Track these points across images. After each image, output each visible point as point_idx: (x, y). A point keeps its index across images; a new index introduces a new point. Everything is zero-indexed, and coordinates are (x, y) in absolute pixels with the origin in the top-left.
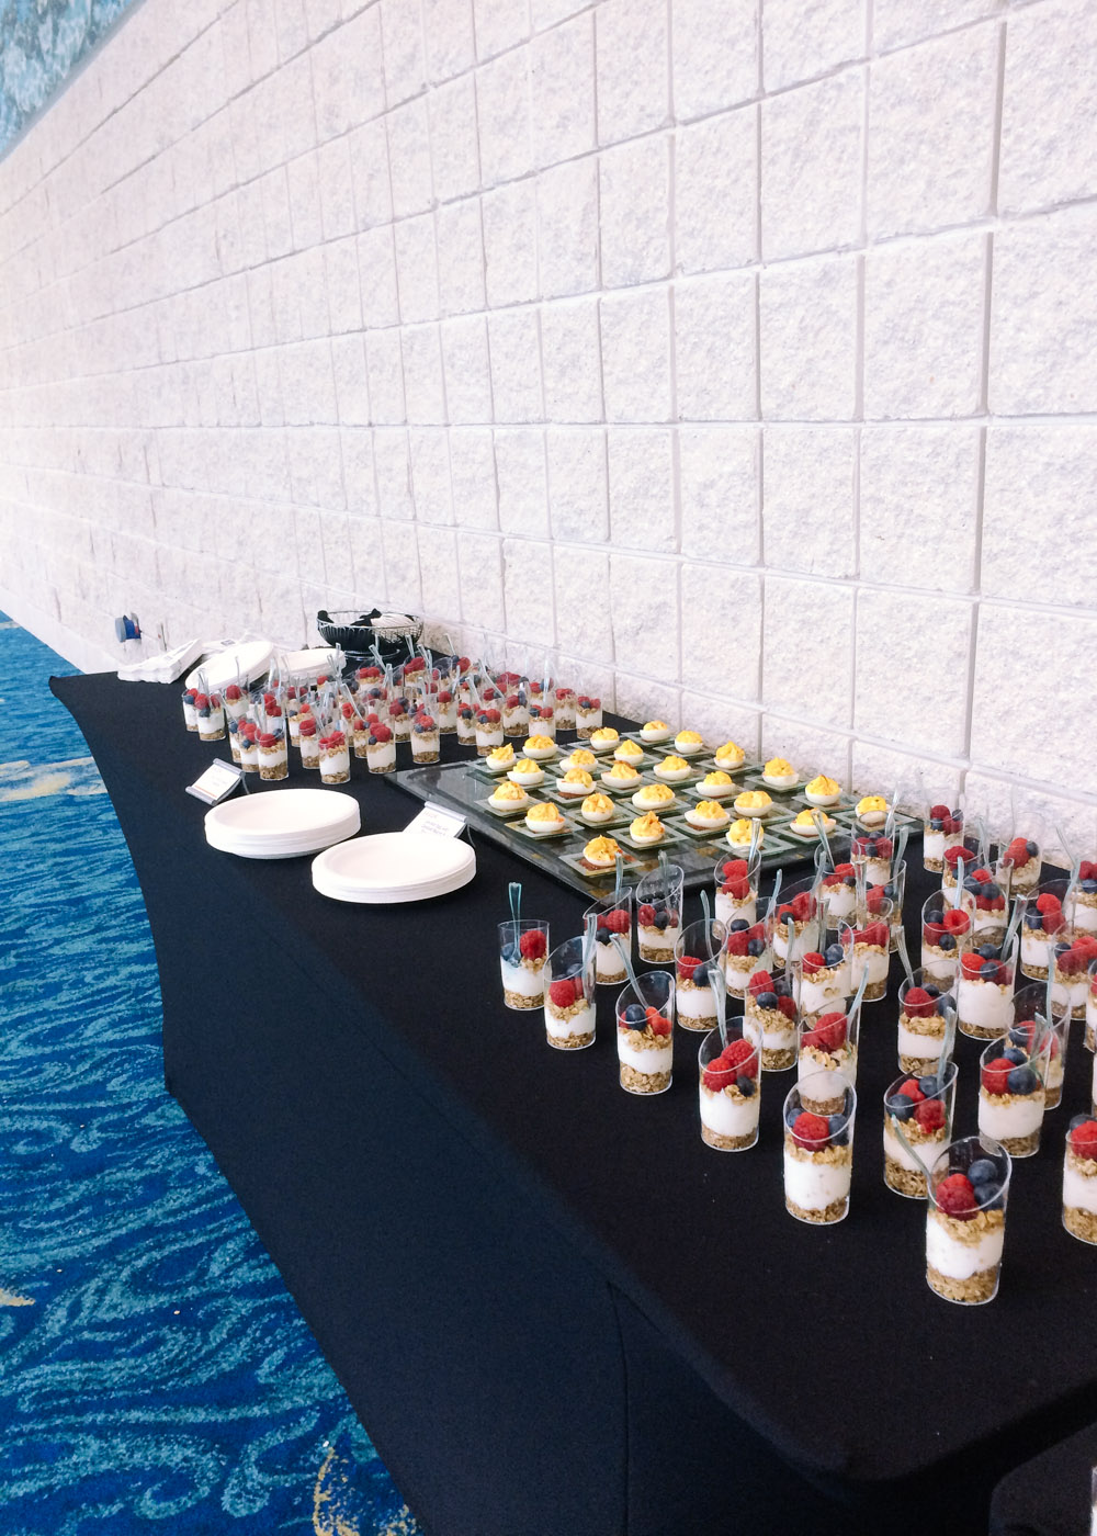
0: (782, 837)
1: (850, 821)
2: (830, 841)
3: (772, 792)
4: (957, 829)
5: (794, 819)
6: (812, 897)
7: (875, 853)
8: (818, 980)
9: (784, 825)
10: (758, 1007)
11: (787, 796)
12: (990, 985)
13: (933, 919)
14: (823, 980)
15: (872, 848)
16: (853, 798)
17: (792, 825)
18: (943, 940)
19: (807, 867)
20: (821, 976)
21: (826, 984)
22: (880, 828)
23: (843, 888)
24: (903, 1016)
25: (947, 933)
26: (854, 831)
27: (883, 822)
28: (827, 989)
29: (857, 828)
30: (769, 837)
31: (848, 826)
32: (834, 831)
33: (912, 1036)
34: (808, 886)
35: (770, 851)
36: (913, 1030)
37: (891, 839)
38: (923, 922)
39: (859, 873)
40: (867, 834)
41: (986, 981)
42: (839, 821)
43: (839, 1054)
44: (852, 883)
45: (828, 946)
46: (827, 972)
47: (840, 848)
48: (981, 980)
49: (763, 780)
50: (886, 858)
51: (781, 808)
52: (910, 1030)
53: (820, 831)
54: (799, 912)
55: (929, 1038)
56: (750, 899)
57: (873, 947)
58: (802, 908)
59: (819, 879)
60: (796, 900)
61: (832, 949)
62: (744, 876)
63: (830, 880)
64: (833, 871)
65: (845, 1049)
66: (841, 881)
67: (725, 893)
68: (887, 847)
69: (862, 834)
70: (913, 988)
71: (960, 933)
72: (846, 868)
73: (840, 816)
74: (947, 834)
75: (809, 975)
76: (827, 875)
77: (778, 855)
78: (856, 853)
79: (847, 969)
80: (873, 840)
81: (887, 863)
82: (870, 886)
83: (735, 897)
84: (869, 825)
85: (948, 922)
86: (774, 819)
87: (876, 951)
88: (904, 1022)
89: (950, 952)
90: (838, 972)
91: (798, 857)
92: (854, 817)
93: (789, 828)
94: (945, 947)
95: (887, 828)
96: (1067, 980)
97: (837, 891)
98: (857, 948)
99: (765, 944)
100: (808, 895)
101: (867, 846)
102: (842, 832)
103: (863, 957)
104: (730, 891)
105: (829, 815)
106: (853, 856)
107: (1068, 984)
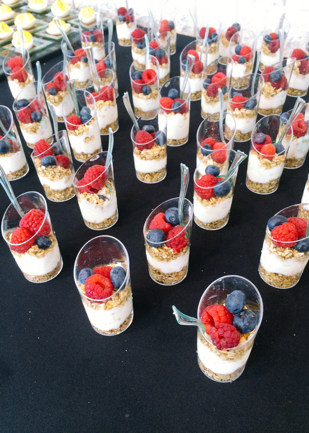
0: (45, 38)
1: (77, 24)
2: (69, 36)
3: (35, 14)
4: (132, 20)
5: (48, 27)
6: (64, 75)
7: (94, 40)
8: (79, 134)
9: (43, 31)
10: (43, 167)
11: (43, 14)
12: (179, 115)
13: (136, 77)
14: (82, 133)
15: (92, 37)
16: (76, 11)
17: (47, 30)
18: (144, 90)
19: (58, 55)
20: (81, 131)
21: (85, 135)
22: (94, 25)
23: (81, 64)
24: (136, 150)
25: (146, 85)
26: (80, 29)
27: (95, 21)
28: (86, 138)
29: (82, 27)
30: (36, 39)
31: (77, 27)
32: (70, 30)
33: (143, 161)
34: (60, 69)
35: (38, 47)
36: (143, 158)
37: (101, 30)
38: (132, 80)
39: (89, 53)
40: (88, 30)
41: (175, 113)
42: (72, 25)
43: (103, 192)
44: (86, 61)
45: (80, 109)
46: (84, 128)
47: (75, 40)
48: (173, 113)
49: (29, 8)
50: (101, 42)
51: (41, 22)
52: (142, 158)
53: (62, 32)
54: (59, 86)
55: (154, 161)
56: (29, 81)
57: (107, 102)
58: (60, 83)
59: (66, 62)
60: (55, 79)
61: (84, 111)
62: (22, 67)
63: (73, 62)
64: (74, 55)
65: (107, 187)
66: (80, 60)
67: (13, 80)
68: (100, 35)
69: (85, 30)
70: (139, 132)
71: (153, 83)
72: (81, 52)
73: (72, 21)
74: (128, 23)
75: (73, 131)
76: (71, 58)
77: (44, 49)
78: (84, 41)
79: (95, 122)
80: (92, 32)
81: (103, 45)
82: (97, 62)
83: (20, 82)
84: (88, 25)
85: (145, 78)
86: (39, 28)
87: (109, 105)
88: (137, 154)
89: (149, 96)
90: (90, 126)
91: (54, 49)
92: (79, 21)
93: (46, 33)
94: (146, 93)
95: (97, 24)
96: (212, 101)
97: (78, 67)
98: (98, 105)
99: (42, 113)
100: (62, 75)
101: (90, 36)
102: (74, 30)
103: (103, 110)
104: (16, 78)
105: (66, 22)
106: (83, 43)
107: (213, 103)
